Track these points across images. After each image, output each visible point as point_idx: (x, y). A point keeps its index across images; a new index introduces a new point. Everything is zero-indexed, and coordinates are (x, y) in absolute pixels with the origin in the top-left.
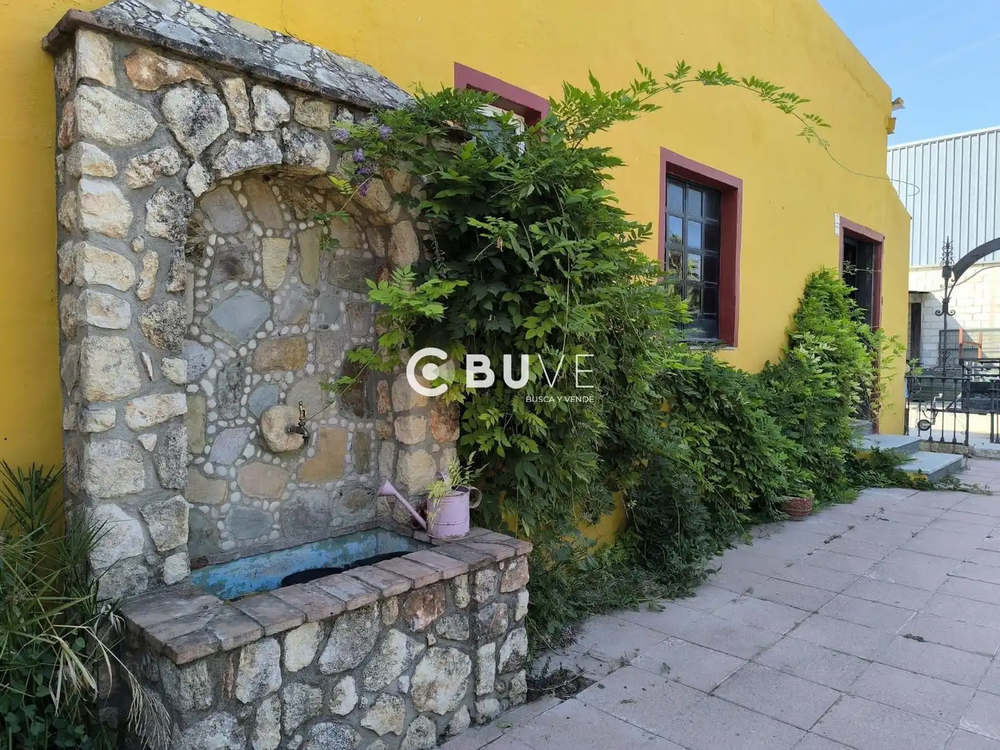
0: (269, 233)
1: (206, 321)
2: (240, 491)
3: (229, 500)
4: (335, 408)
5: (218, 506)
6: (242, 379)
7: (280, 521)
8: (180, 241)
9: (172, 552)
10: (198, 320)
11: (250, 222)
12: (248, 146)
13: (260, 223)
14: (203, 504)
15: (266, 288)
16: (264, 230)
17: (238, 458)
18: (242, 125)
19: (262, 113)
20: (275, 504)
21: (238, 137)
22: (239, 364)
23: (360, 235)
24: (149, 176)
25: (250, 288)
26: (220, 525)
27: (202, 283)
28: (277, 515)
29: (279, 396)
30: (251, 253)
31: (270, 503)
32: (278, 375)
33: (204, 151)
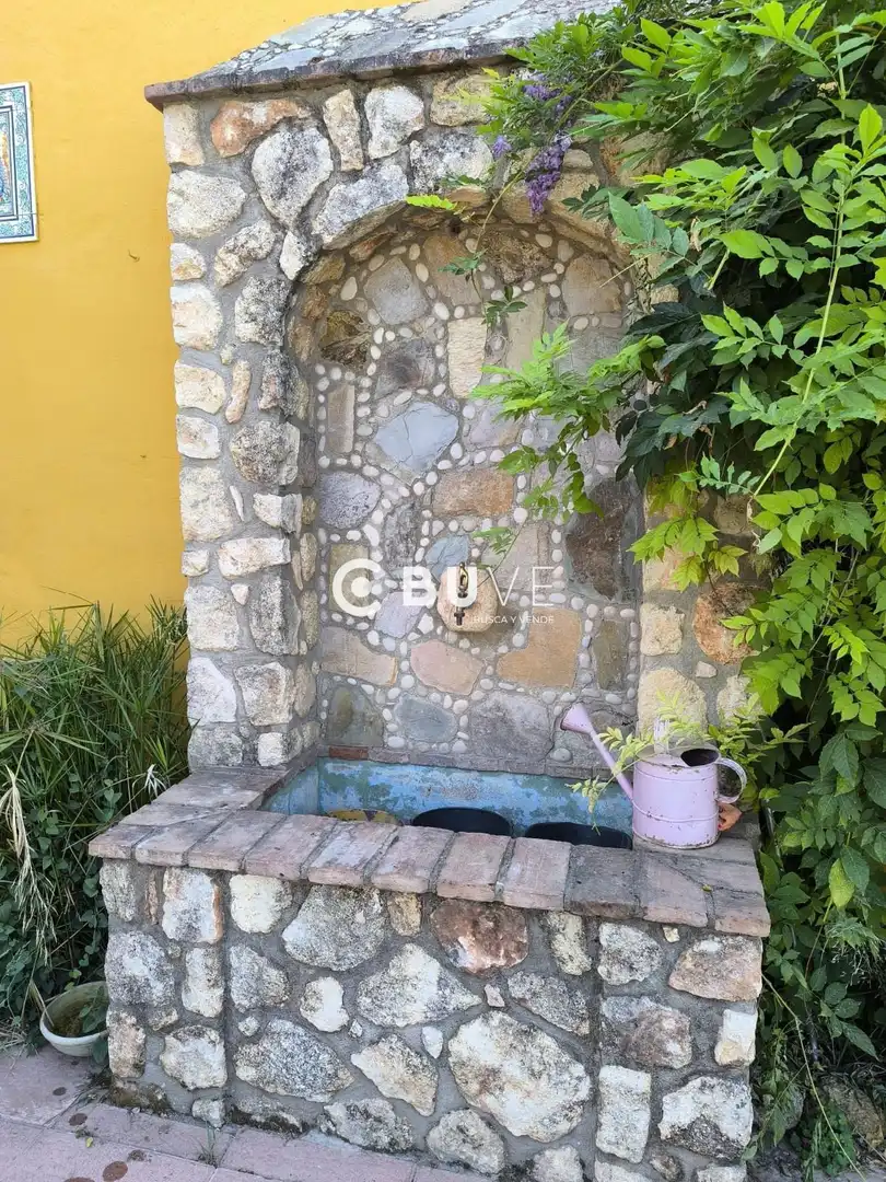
0: (459, 312)
1: (370, 450)
2: (414, 676)
3: (397, 684)
4: (562, 578)
5: (385, 689)
6: (417, 528)
7: (468, 729)
8: (274, 343)
9: (268, 729)
10: (359, 447)
11: (430, 302)
12: (359, 189)
13: (446, 301)
14: (366, 682)
15: (453, 397)
16: (452, 311)
17: (411, 631)
18: (351, 161)
19: (377, 130)
20: (462, 703)
21: (346, 178)
22: (413, 507)
23: (622, 288)
24: (234, 265)
25: (430, 398)
26: (387, 714)
27: (364, 397)
28: (464, 720)
29: (470, 552)
30: (432, 347)
31: (454, 701)
32: (468, 523)
33: (299, 216)
